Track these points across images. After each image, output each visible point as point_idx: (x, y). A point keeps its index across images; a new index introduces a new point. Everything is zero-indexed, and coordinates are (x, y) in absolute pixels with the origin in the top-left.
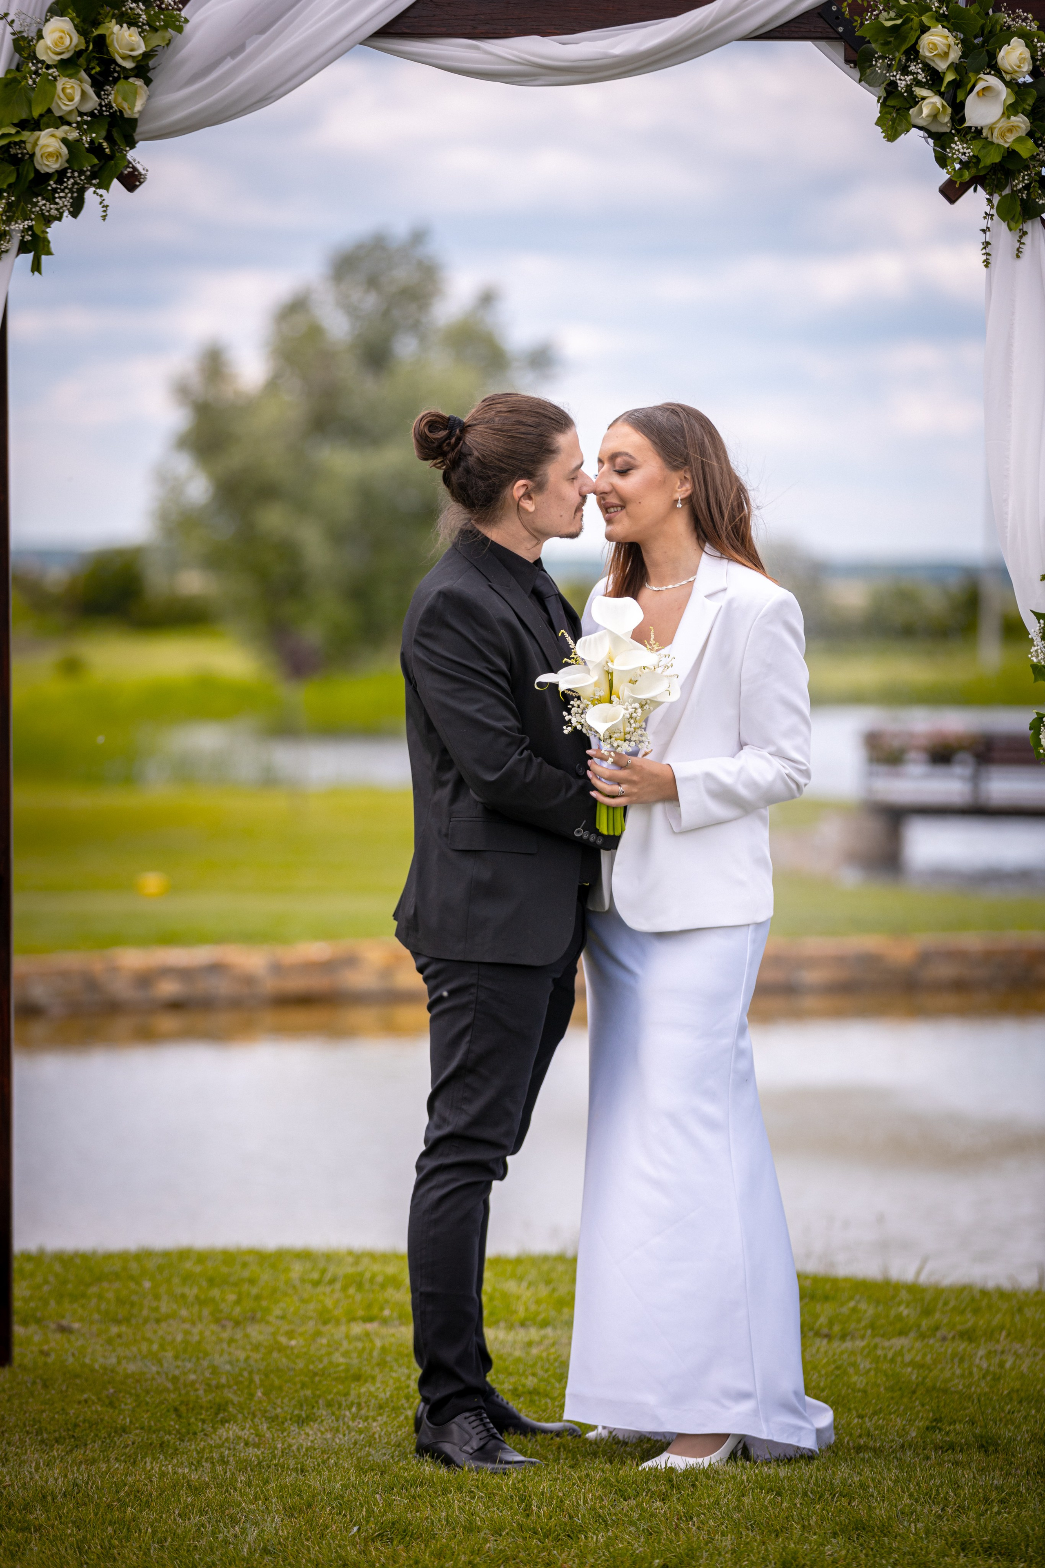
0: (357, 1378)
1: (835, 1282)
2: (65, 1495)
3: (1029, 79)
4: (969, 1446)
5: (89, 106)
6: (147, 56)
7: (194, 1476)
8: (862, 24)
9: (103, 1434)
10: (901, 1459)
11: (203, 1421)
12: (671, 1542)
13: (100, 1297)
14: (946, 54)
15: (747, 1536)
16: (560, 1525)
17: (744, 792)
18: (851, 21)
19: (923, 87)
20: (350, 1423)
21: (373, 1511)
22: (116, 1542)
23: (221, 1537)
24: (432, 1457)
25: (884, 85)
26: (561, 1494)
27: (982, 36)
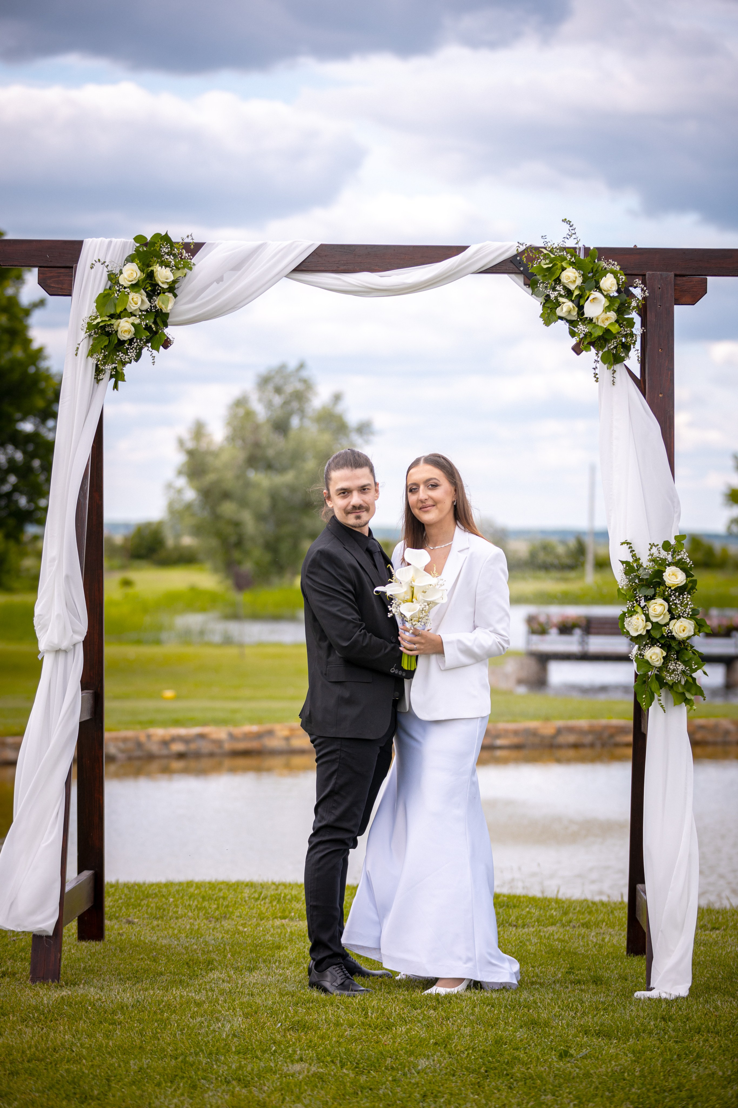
0: (278, 948)
1: (518, 898)
2: (133, 1006)
3: (616, 294)
4: (588, 981)
5: (144, 308)
6: (174, 282)
7: (197, 998)
8: (532, 266)
9: (151, 976)
10: (554, 988)
11: (201, 969)
12: (439, 1031)
13: (148, 906)
14: (575, 281)
15: (477, 1028)
16: (383, 1023)
17: (477, 650)
18: (527, 265)
19: (563, 297)
20: (275, 970)
21: (288, 1015)
22: (159, 1031)
23: (212, 1028)
24: (317, 988)
25: (544, 297)
26: (383, 1007)
27: (592, 272)
